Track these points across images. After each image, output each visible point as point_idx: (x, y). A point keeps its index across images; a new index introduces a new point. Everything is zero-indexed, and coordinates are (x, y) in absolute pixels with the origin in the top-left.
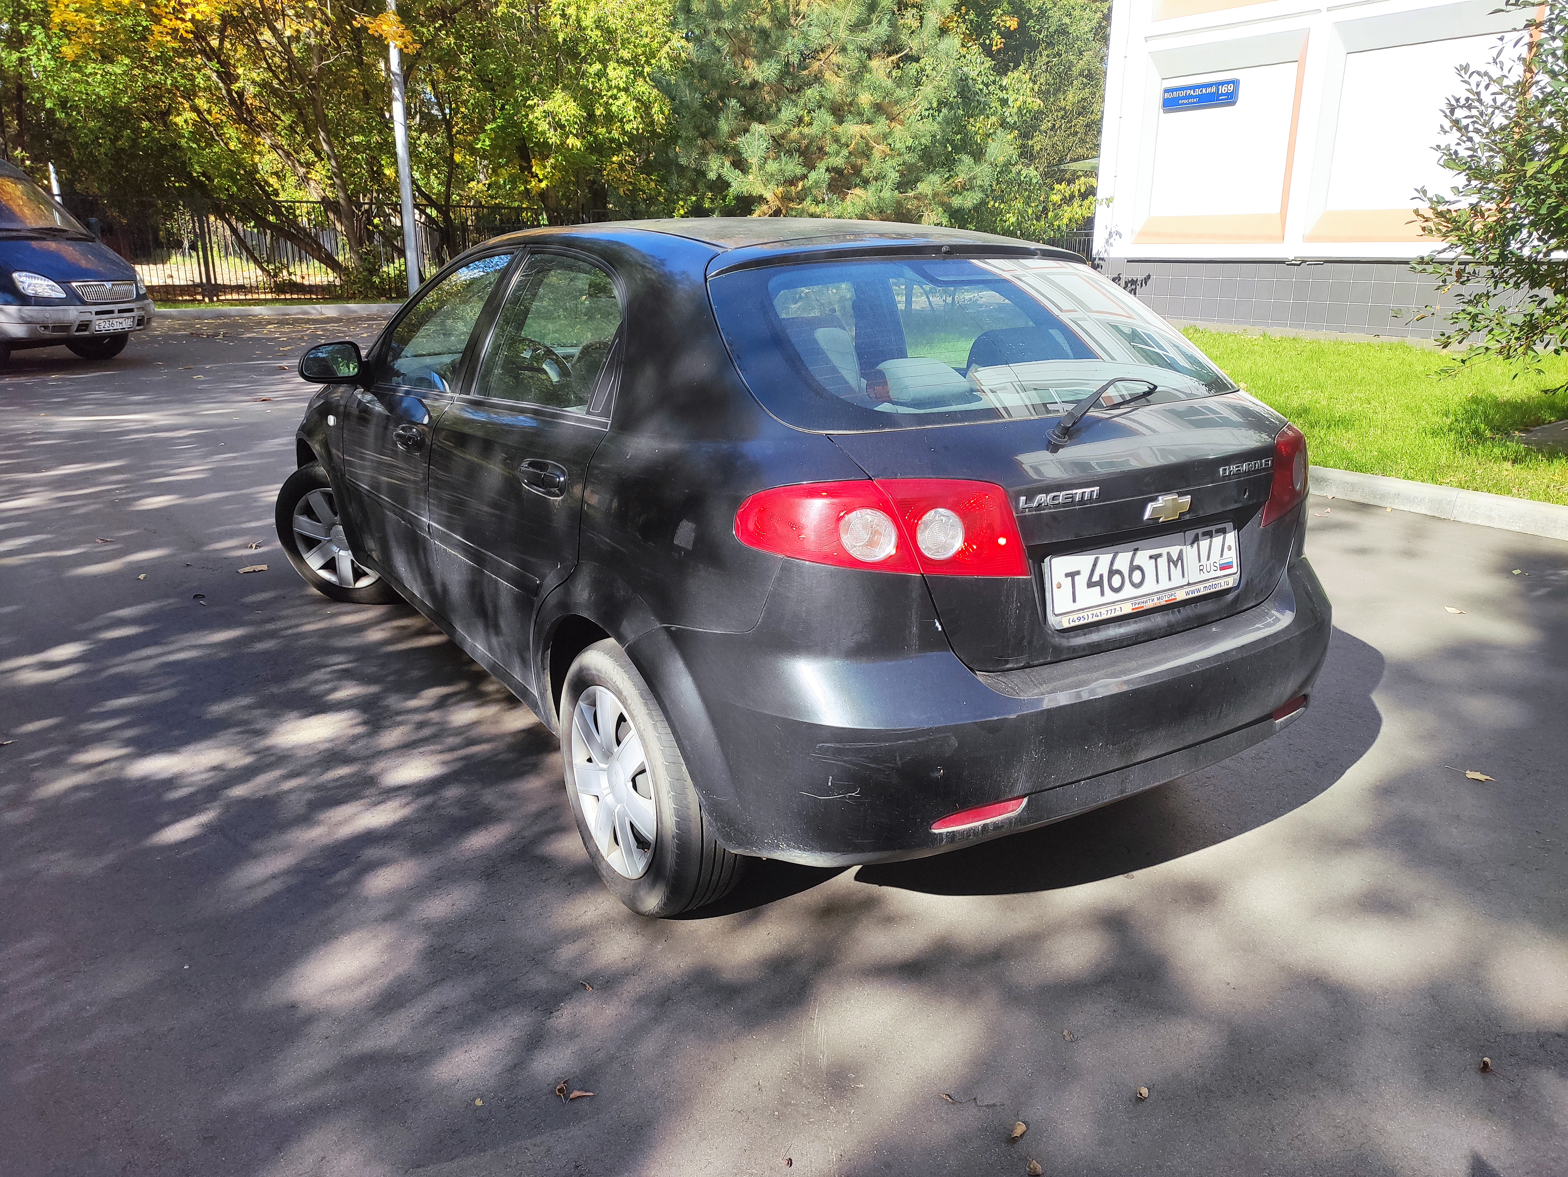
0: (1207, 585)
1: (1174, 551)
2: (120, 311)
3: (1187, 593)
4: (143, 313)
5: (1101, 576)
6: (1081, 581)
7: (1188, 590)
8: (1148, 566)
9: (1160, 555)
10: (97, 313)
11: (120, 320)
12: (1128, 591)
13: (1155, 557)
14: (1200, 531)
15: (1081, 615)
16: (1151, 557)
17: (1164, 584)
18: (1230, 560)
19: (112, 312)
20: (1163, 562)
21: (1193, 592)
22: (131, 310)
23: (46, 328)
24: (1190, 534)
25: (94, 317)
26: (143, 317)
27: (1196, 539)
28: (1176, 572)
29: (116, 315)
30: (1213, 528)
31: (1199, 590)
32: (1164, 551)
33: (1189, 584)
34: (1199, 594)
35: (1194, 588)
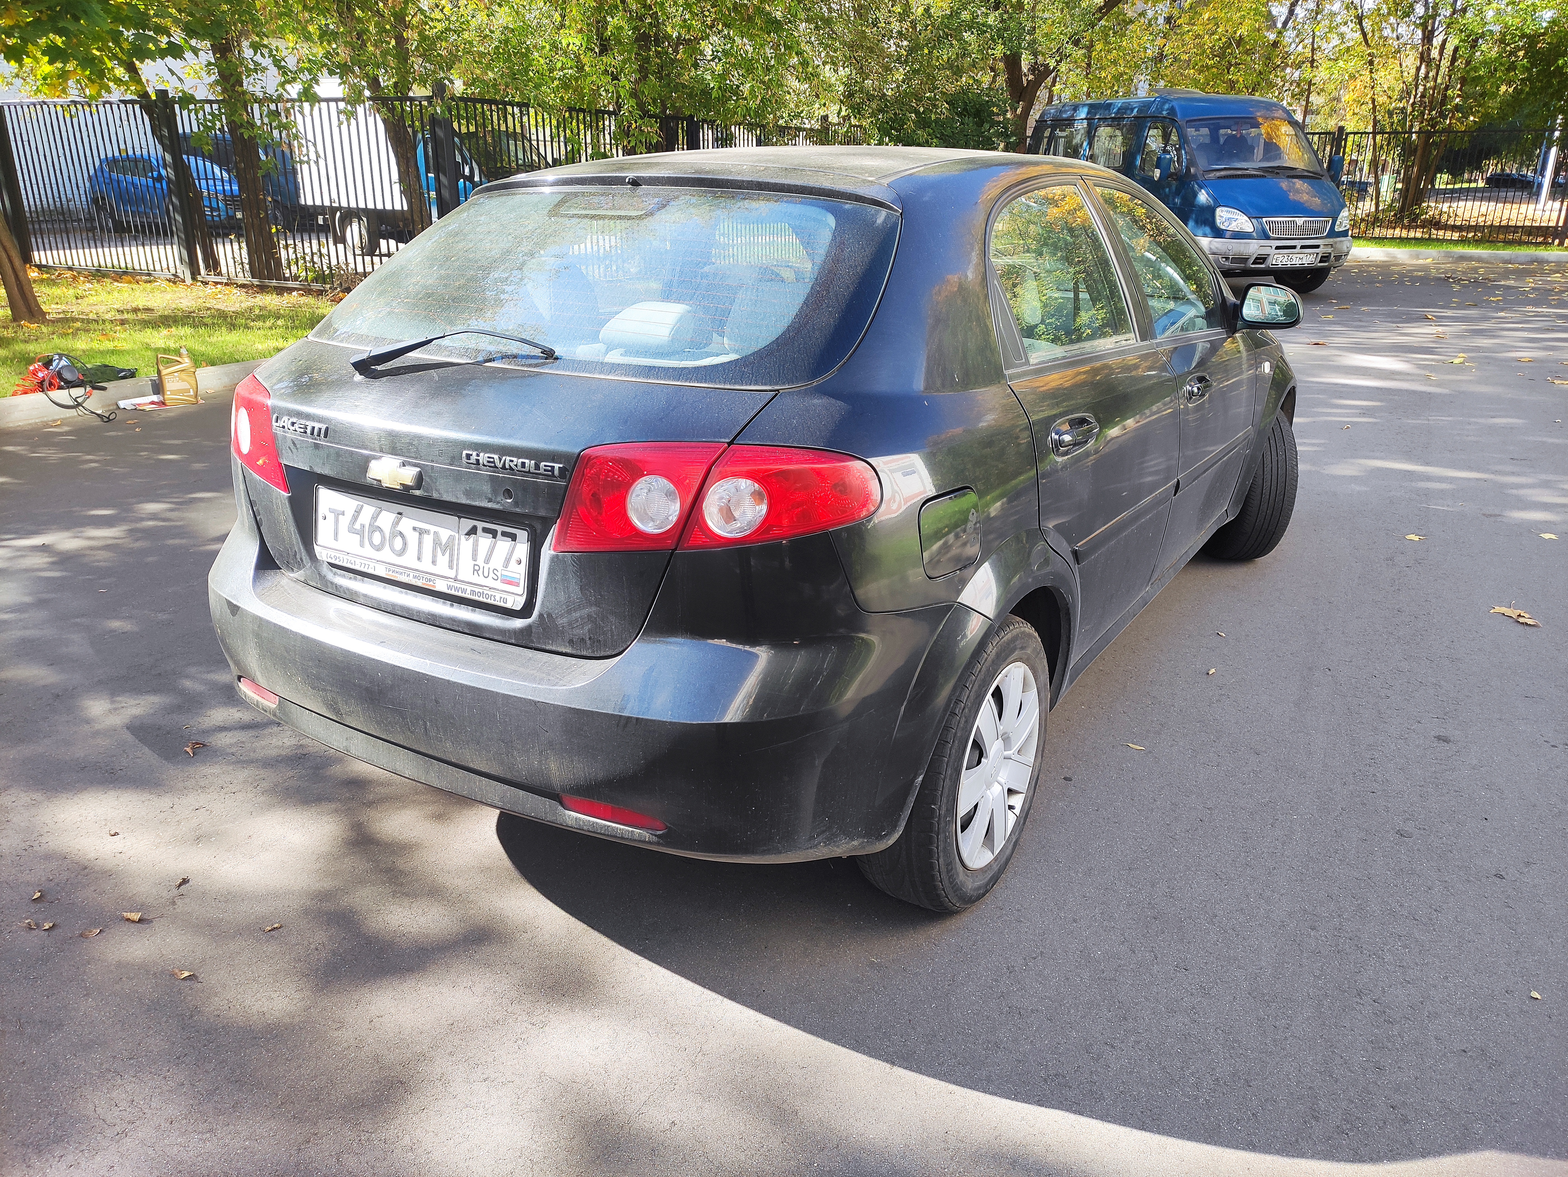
0: (477, 590)
1: (445, 534)
2: (1303, 247)
3: (449, 587)
4: (1330, 250)
5: (363, 526)
6: (345, 521)
7: (452, 584)
8: (413, 538)
9: (427, 532)
10: (1277, 248)
11: (1301, 256)
12: (386, 554)
13: (422, 532)
14: (480, 525)
15: (338, 555)
16: (414, 529)
17: (426, 565)
18: (517, 576)
19: (1294, 247)
20: (428, 540)
21: (456, 589)
22: (1317, 247)
23: (1227, 259)
24: (467, 524)
25: (1274, 251)
26: (1330, 254)
27: (473, 531)
28: (443, 560)
29: (1298, 250)
30: (500, 529)
31: (464, 591)
32: (432, 528)
33: (456, 580)
34: (463, 595)
35: (459, 586)
